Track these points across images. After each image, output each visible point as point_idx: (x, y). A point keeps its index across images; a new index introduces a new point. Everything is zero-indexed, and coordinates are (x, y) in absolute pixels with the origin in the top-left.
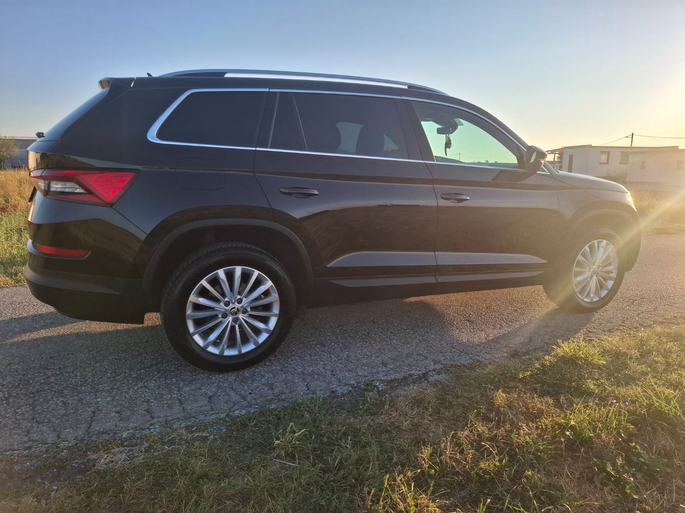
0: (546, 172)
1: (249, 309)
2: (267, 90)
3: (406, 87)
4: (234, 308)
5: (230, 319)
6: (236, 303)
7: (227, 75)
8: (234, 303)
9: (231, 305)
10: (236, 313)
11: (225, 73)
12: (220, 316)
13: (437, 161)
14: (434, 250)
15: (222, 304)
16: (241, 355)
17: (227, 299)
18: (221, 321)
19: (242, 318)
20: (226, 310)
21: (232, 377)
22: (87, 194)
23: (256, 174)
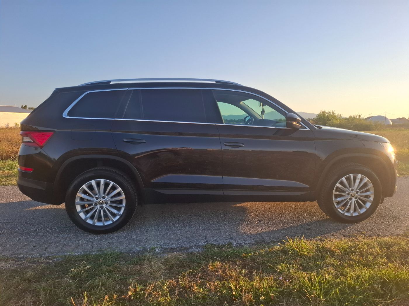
0: (306, 129)
1: (109, 202)
2: (127, 89)
3: (215, 82)
4: (101, 201)
5: (99, 206)
6: (102, 198)
7: (112, 83)
8: (100, 198)
9: (99, 199)
10: (102, 204)
11: (110, 82)
12: (94, 204)
13: (225, 124)
14: (222, 175)
15: (95, 198)
16: (104, 226)
17: (97, 196)
18: (94, 207)
19: (105, 207)
20: (96, 202)
21: (99, 237)
22: (33, 142)
23: (112, 132)
